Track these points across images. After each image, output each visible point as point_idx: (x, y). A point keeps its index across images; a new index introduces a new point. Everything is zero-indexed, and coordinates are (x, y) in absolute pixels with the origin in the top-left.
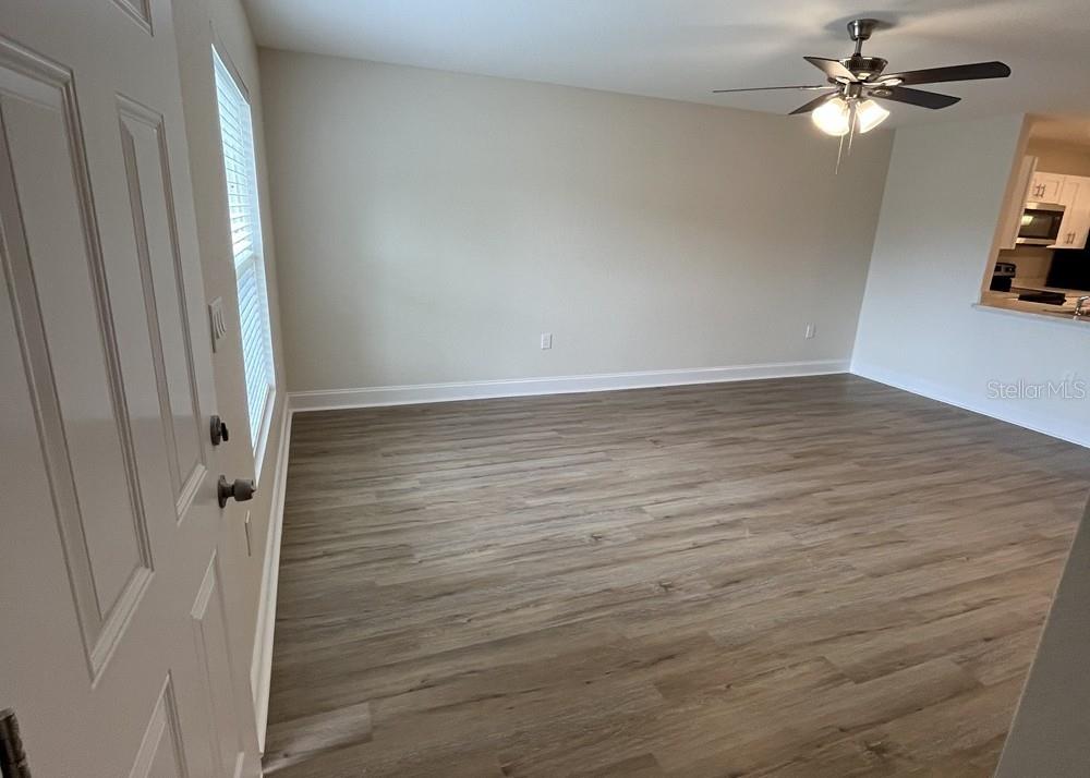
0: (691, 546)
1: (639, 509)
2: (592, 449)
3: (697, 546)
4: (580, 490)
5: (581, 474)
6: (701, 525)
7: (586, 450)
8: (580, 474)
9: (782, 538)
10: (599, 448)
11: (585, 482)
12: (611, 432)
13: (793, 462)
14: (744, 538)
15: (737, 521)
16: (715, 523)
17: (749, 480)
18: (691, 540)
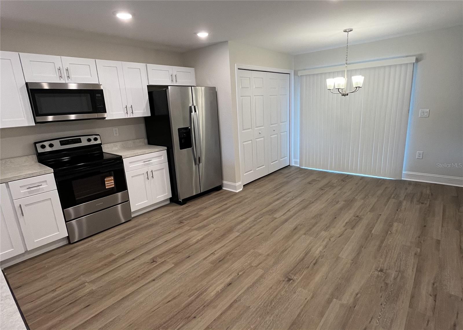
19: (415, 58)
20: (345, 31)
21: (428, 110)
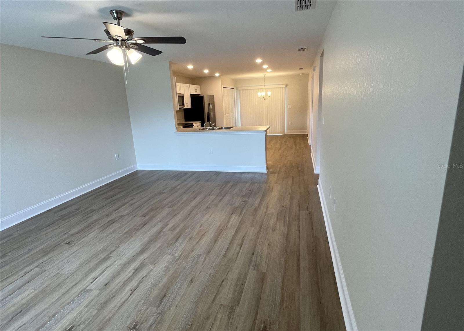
0: (130, 292)
1: (86, 291)
2: (27, 269)
3: (133, 290)
4: (34, 305)
5: (29, 292)
6: (127, 277)
7: (22, 273)
8: (27, 293)
9: (166, 259)
10: (31, 267)
11: (36, 296)
12: (33, 252)
13: (145, 220)
14: (152, 270)
15: (142, 263)
16: (133, 271)
17: (133, 239)
18: (127, 289)
19: (285, 85)
20: (263, 75)
21: (291, 105)
